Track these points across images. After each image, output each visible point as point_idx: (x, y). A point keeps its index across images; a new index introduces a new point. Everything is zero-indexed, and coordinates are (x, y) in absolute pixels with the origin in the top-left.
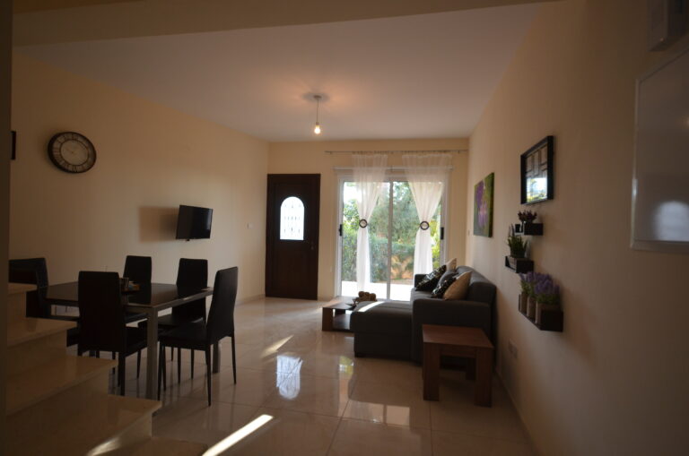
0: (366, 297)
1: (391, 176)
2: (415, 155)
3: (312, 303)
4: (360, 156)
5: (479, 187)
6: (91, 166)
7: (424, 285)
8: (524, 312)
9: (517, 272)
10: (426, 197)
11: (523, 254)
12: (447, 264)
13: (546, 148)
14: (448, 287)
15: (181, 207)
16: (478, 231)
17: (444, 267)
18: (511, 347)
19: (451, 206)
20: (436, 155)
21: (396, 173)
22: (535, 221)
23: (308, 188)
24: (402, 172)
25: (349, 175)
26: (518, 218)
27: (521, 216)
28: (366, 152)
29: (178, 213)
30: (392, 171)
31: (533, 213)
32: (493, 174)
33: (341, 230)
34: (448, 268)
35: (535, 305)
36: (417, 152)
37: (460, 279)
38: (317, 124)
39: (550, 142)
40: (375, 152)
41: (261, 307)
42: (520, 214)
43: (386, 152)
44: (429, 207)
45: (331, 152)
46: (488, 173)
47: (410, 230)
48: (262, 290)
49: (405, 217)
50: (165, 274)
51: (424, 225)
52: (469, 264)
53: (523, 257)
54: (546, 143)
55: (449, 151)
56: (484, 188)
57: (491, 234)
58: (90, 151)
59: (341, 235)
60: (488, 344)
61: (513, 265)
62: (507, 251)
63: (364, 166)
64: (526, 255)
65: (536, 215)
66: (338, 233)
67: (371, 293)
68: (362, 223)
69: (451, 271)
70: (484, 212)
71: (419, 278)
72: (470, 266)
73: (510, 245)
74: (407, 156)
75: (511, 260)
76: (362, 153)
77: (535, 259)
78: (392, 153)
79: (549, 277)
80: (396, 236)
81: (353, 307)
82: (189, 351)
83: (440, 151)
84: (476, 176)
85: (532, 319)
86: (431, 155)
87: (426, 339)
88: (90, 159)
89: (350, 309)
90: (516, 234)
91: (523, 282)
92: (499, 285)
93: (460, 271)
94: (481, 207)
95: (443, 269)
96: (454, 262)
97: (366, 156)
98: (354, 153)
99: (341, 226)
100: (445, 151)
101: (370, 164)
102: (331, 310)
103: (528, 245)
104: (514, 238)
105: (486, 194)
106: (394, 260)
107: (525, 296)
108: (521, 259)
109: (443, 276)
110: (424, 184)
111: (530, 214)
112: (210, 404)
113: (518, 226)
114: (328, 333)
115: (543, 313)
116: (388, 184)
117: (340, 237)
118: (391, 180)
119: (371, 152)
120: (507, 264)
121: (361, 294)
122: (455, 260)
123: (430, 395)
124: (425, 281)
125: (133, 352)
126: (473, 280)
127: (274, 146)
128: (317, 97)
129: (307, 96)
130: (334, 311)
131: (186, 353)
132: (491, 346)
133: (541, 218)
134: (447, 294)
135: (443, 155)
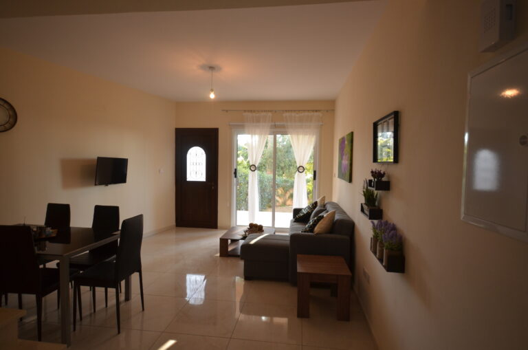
0: (255, 229)
1: (275, 130)
2: (293, 114)
3: (213, 232)
4: (250, 114)
5: (342, 141)
6: (13, 126)
7: (300, 217)
8: (375, 253)
9: (370, 219)
10: (302, 147)
11: (375, 203)
12: (318, 200)
13: (393, 120)
14: (317, 223)
15: (99, 158)
16: (341, 176)
17: (316, 203)
18: (365, 273)
19: (321, 154)
20: (310, 114)
21: (278, 128)
22: (384, 179)
23: (209, 140)
24: (283, 127)
25: (241, 128)
26: (370, 175)
27: (374, 174)
28: (254, 111)
29: (95, 163)
30: (275, 126)
31: (382, 172)
32: (352, 133)
33: (235, 173)
34: (319, 204)
35: (383, 250)
36: (295, 111)
37: (327, 216)
38: (212, 90)
39: (396, 116)
40: (262, 111)
41: (172, 236)
42: (372, 172)
43: (271, 111)
44: (304, 155)
45: (227, 111)
46: (349, 132)
47: (291, 167)
48: (173, 222)
49: (288, 158)
50: (82, 219)
51: (301, 169)
52: (335, 200)
53: (374, 206)
54: (393, 116)
55: (319, 111)
56: (346, 142)
57: (350, 181)
58: (11, 113)
59: (236, 177)
60: (347, 272)
61: (367, 213)
62: (363, 200)
63: (253, 122)
64: (376, 204)
65: (384, 173)
66: (233, 175)
67: (259, 224)
68: (253, 168)
69: (321, 206)
70: (346, 162)
71: (296, 211)
72: (336, 202)
73: (365, 195)
74: (287, 114)
75: (365, 207)
76: (251, 111)
77: (384, 208)
78: (276, 112)
79: (394, 228)
80: (281, 172)
81: (244, 238)
82: (103, 289)
83: (313, 111)
84: (340, 133)
85: (381, 260)
86: (306, 114)
87: (300, 269)
88: (11, 120)
89: (242, 239)
90: (369, 188)
91: (375, 228)
92: (356, 222)
93: (328, 207)
94: (344, 157)
95: (315, 205)
96: (323, 199)
97: (254, 114)
98: (245, 111)
99: (236, 170)
100: (316, 111)
101: (258, 121)
102: (227, 240)
103: (378, 196)
104: (367, 189)
105: (347, 149)
106: (280, 191)
107: (375, 239)
108: (373, 209)
109: (315, 211)
110: (301, 137)
111: (379, 173)
112: (119, 332)
113: (370, 181)
114: (225, 258)
115: (389, 257)
116: (272, 136)
117: (235, 179)
118: (275, 134)
119: (258, 111)
120: (362, 210)
121: (251, 225)
122: (324, 197)
123: (303, 313)
124: (301, 215)
125: (53, 290)
126: (337, 217)
127: (180, 105)
128: (212, 68)
129: (203, 67)
130: (229, 241)
131: (100, 291)
132: (350, 274)
133: (389, 177)
134: (317, 229)
135: (316, 114)
